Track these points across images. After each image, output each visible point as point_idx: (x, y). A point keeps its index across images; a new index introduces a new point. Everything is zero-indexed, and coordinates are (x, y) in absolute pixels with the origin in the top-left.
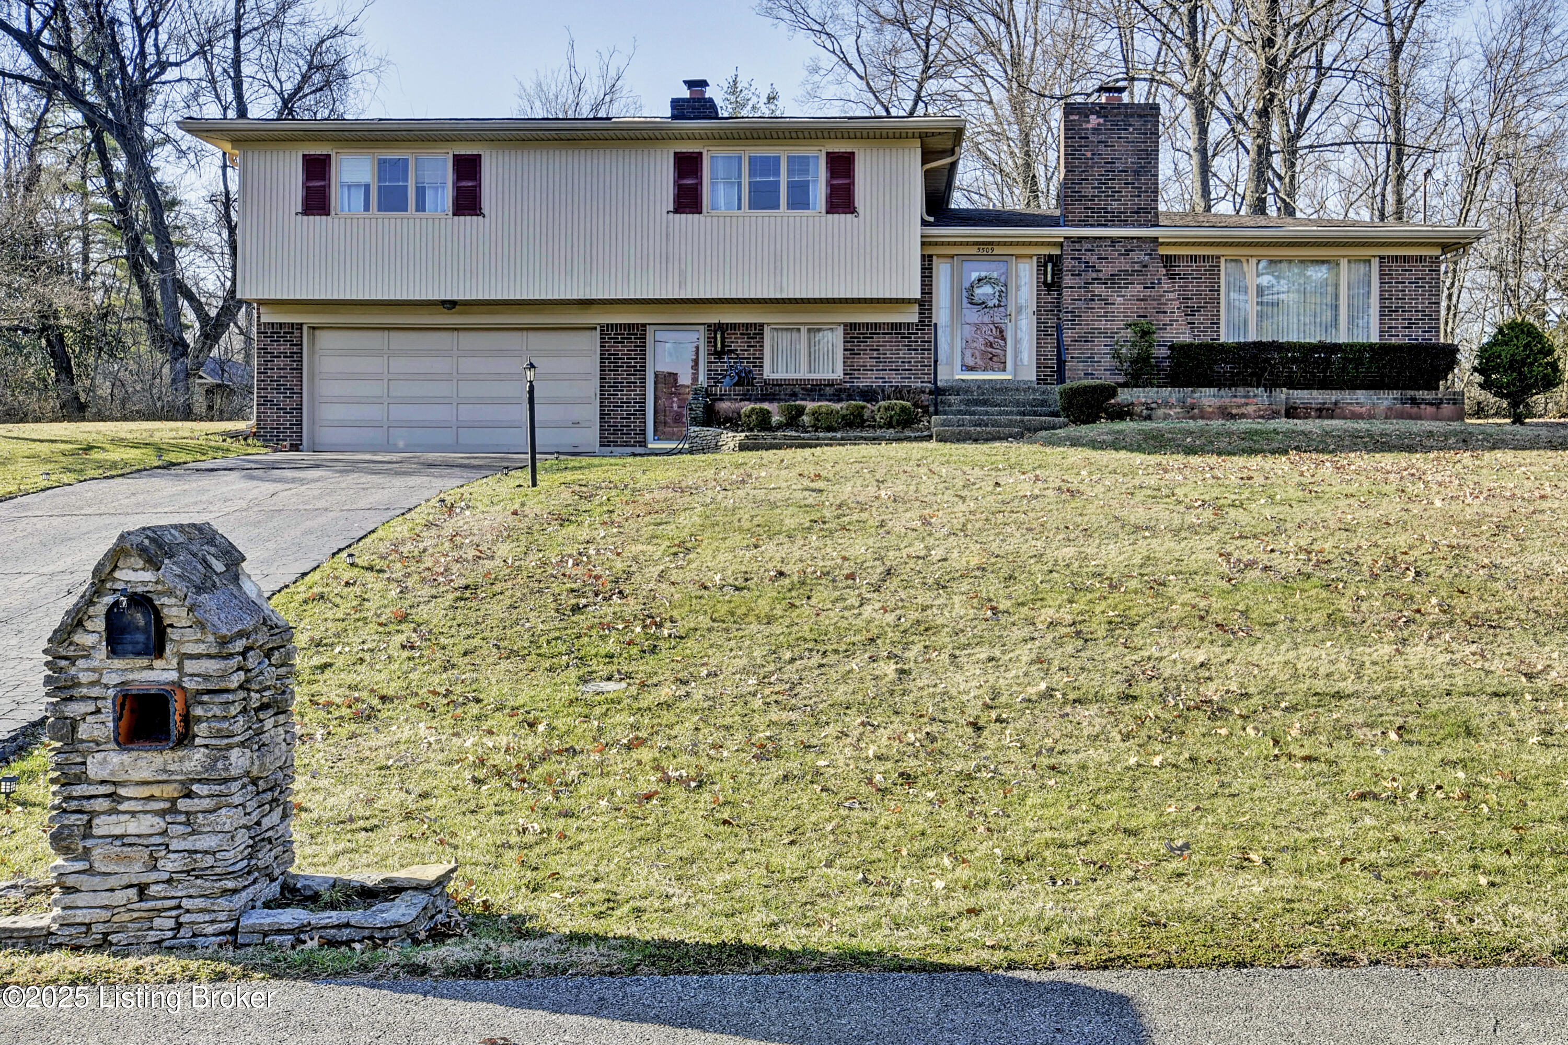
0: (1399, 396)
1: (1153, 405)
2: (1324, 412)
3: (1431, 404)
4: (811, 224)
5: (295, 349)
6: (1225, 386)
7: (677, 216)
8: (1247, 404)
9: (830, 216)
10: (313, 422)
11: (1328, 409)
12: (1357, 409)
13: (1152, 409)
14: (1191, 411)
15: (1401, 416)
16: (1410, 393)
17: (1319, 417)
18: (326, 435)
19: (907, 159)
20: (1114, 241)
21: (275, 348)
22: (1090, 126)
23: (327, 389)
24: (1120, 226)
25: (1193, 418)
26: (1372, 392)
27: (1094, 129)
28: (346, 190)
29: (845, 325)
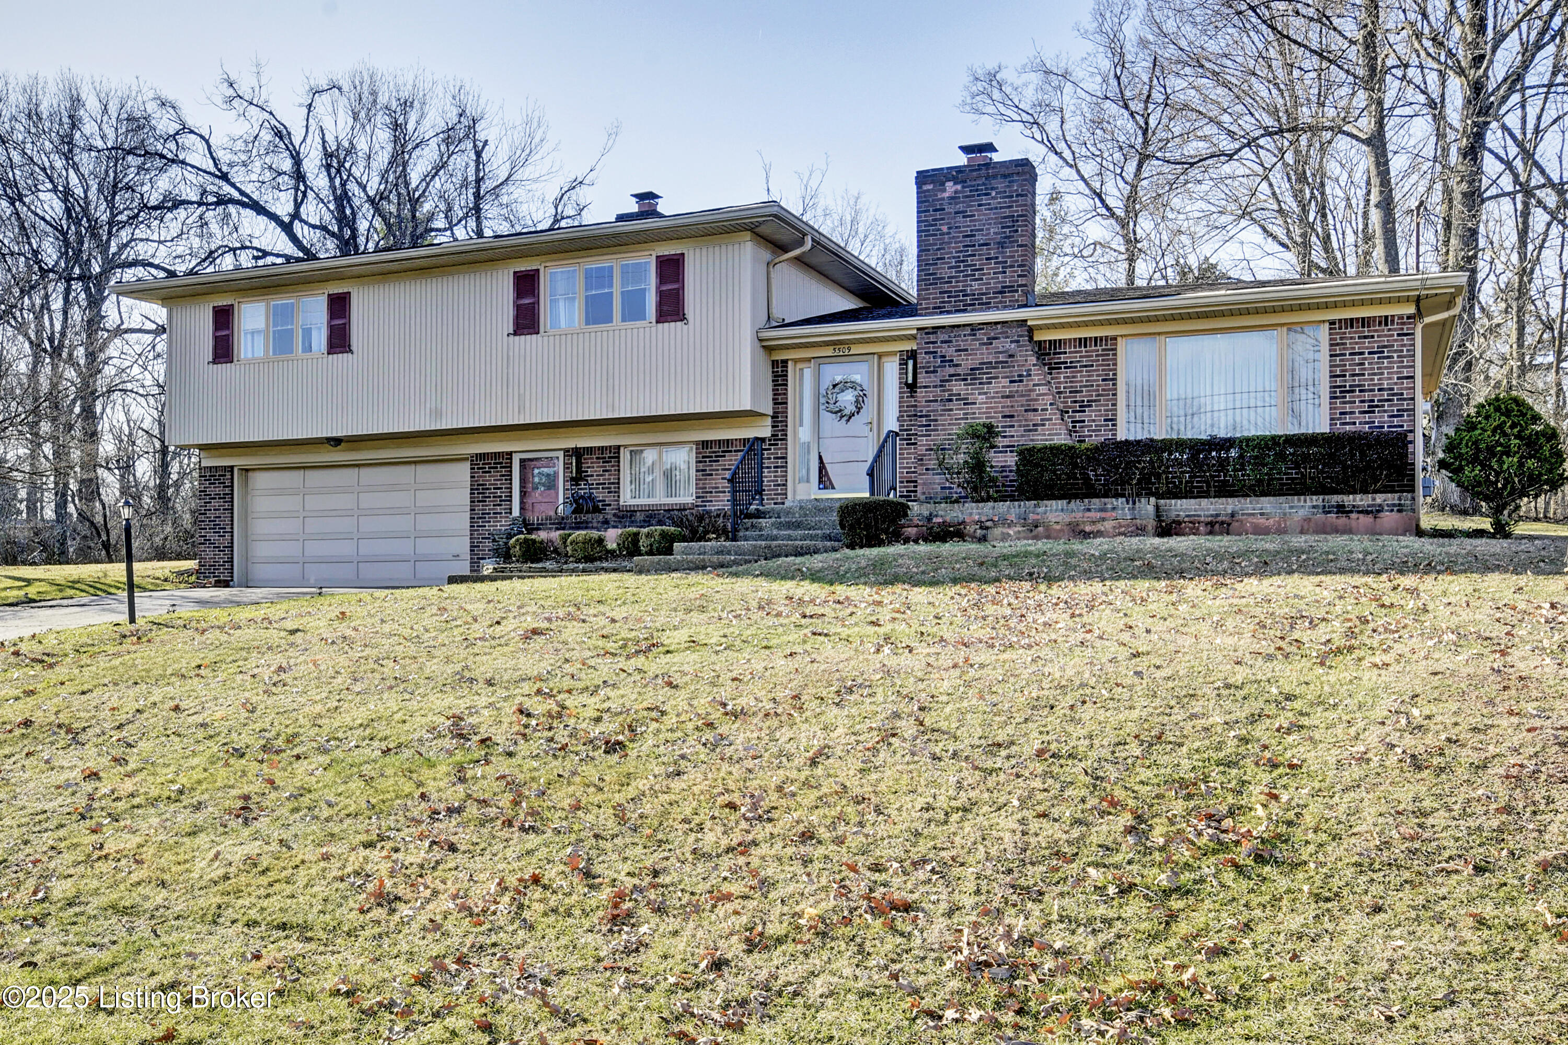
0: (1320, 503)
1: (989, 524)
2: (1216, 526)
3: (1366, 512)
4: (641, 335)
5: (227, 491)
6: (1076, 497)
7: (517, 338)
8: (1104, 519)
9: (660, 325)
10: (246, 559)
11: (1222, 523)
12: (1262, 521)
13: (987, 528)
14: (1033, 528)
15: (1323, 530)
16: (1335, 499)
17: (1211, 533)
18: (260, 571)
19: (736, 254)
20: (974, 328)
21: (212, 490)
22: (946, 195)
23: (261, 527)
24: (981, 310)
25: (1037, 538)
26: (1282, 499)
27: (951, 198)
28: (249, 336)
29: (697, 443)
